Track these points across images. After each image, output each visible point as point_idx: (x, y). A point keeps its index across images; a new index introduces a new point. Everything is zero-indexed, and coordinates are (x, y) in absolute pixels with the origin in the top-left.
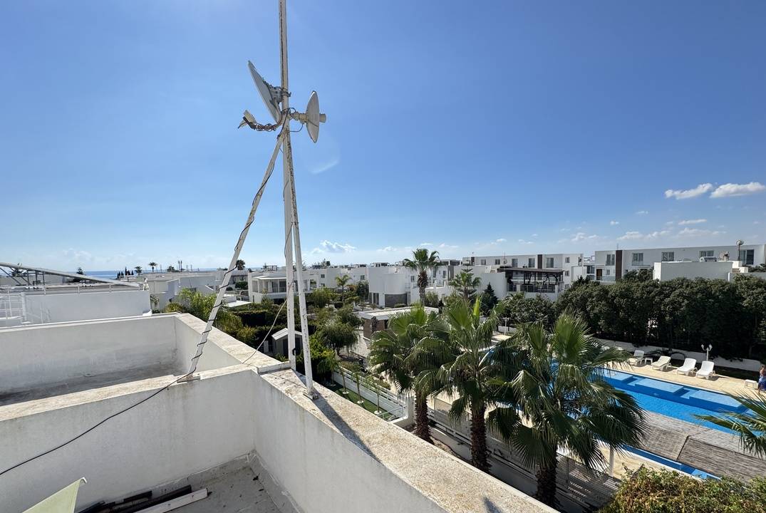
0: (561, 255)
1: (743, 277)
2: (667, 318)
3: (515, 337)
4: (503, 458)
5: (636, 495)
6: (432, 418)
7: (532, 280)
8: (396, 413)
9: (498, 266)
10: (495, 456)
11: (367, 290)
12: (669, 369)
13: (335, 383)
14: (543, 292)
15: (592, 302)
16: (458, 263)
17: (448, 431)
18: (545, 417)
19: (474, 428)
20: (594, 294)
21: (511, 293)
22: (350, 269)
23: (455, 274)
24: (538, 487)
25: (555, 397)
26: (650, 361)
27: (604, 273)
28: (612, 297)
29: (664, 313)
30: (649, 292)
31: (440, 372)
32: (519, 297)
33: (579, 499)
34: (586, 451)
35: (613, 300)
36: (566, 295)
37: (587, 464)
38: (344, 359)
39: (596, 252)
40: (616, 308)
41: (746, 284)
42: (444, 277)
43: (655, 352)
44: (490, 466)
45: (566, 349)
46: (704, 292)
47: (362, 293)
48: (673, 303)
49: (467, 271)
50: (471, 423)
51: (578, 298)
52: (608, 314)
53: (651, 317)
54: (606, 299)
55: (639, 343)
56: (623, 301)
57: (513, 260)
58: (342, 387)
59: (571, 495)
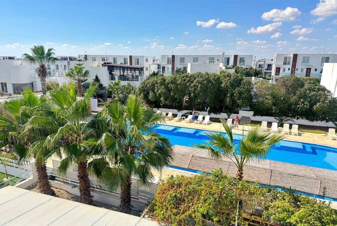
0: (143, 56)
1: (223, 72)
2: (192, 95)
4: (101, 189)
5: (164, 193)
6: (51, 174)
7: (125, 73)
8: (23, 176)
9: (103, 62)
10: (97, 190)
14: (132, 81)
15: (157, 87)
16: (74, 59)
17: (65, 181)
18: (120, 160)
19: (80, 175)
20: (159, 82)
21: (112, 81)
25: (128, 147)
26: (184, 118)
27: (166, 69)
28: (167, 83)
29: (190, 92)
30: (185, 80)
31: (47, 141)
33: (144, 201)
35: (168, 85)
36: (144, 83)
39: (162, 56)
40: (169, 90)
41: (224, 75)
42: (65, 70)
43: (187, 113)
44: (93, 197)
45: (133, 116)
46: (207, 80)
48: (194, 86)
49: (80, 65)
50: (78, 172)
51: (150, 84)
52: (165, 94)
53: (186, 94)
54: (164, 85)
55: (180, 108)
56: (172, 86)
57: (114, 59)
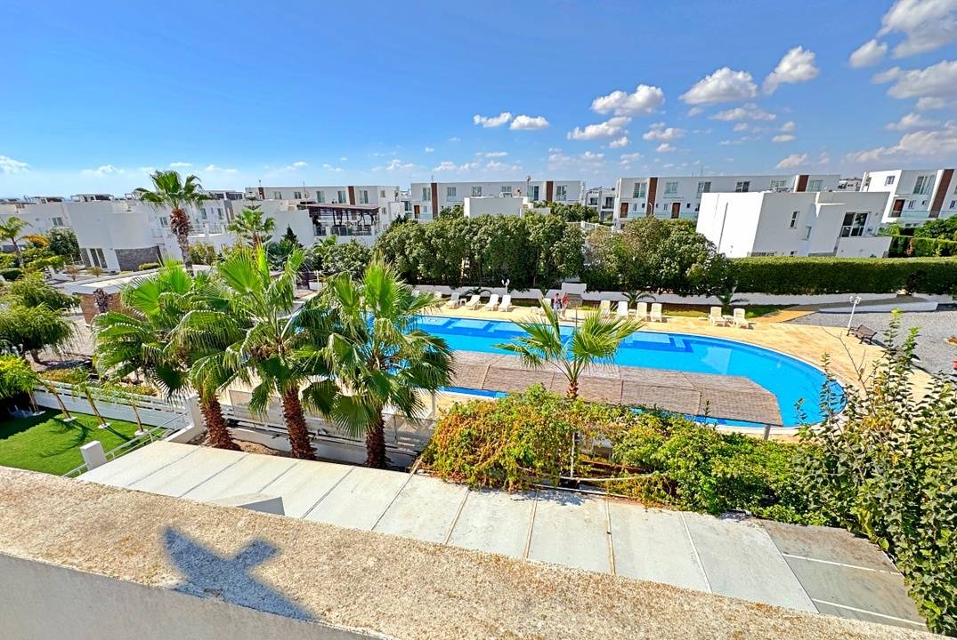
0: (376, 187)
1: (530, 213)
2: (476, 257)
3: (321, 294)
4: (329, 436)
5: (448, 431)
6: (230, 417)
7: (344, 221)
8: (175, 425)
9: (298, 202)
10: (320, 437)
11: (75, 244)
12: (480, 307)
13: (42, 408)
14: (359, 234)
15: (410, 244)
16: (240, 196)
17: (258, 427)
18: (363, 381)
19: (288, 414)
20: (412, 234)
21: (319, 237)
22: (21, 205)
23: (235, 213)
24: (368, 453)
25: (374, 357)
26: (463, 302)
27: (421, 209)
28: (429, 237)
29: (473, 252)
30: (461, 231)
31: (226, 357)
32: (330, 243)
33: (408, 450)
34: (407, 403)
35: (430, 241)
36: (384, 238)
37: (409, 416)
38: (51, 367)
39: (412, 185)
40: (433, 250)
41: (532, 220)
42: (220, 218)
43: (469, 292)
44: (316, 449)
45: (379, 301)
46: (503, 229)
47: (64, 249)
48: (480, 240)
49: (253, 208)
50: (284, 408)
51: (396, 240)
52: (426, 257)
53: (464, 257)
54: (424, 240)
55: (455, 284)
56: (439, 241)
57: (318, 193)
58: (60, 412)
59: (401, 449)
